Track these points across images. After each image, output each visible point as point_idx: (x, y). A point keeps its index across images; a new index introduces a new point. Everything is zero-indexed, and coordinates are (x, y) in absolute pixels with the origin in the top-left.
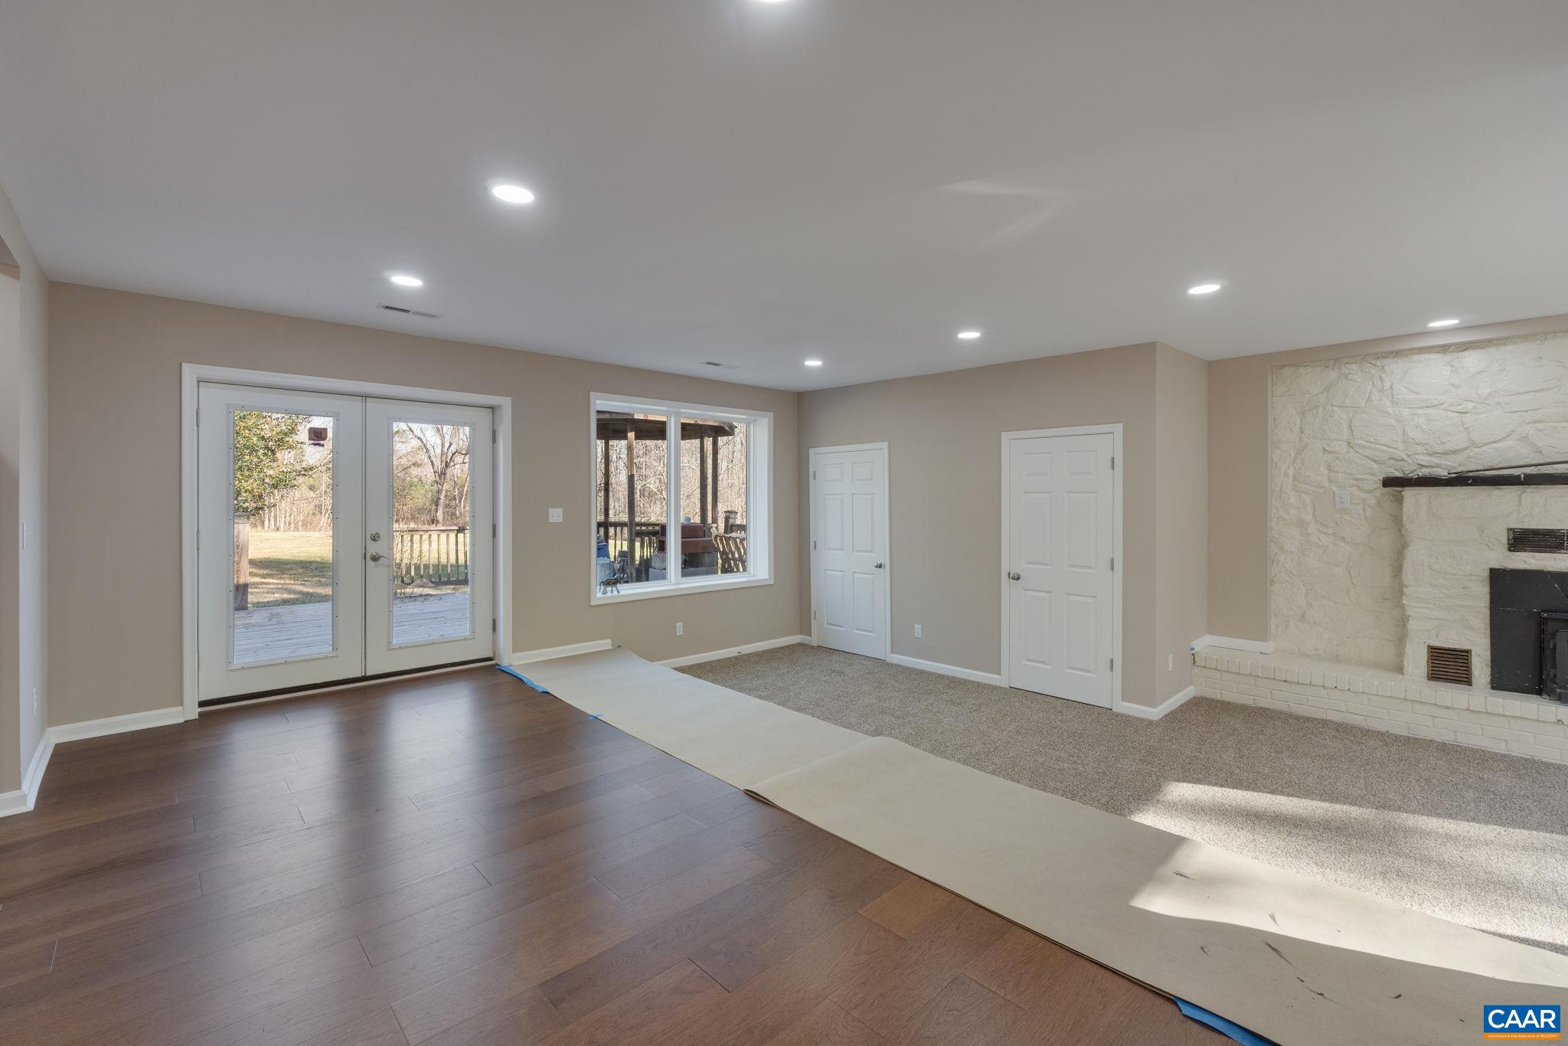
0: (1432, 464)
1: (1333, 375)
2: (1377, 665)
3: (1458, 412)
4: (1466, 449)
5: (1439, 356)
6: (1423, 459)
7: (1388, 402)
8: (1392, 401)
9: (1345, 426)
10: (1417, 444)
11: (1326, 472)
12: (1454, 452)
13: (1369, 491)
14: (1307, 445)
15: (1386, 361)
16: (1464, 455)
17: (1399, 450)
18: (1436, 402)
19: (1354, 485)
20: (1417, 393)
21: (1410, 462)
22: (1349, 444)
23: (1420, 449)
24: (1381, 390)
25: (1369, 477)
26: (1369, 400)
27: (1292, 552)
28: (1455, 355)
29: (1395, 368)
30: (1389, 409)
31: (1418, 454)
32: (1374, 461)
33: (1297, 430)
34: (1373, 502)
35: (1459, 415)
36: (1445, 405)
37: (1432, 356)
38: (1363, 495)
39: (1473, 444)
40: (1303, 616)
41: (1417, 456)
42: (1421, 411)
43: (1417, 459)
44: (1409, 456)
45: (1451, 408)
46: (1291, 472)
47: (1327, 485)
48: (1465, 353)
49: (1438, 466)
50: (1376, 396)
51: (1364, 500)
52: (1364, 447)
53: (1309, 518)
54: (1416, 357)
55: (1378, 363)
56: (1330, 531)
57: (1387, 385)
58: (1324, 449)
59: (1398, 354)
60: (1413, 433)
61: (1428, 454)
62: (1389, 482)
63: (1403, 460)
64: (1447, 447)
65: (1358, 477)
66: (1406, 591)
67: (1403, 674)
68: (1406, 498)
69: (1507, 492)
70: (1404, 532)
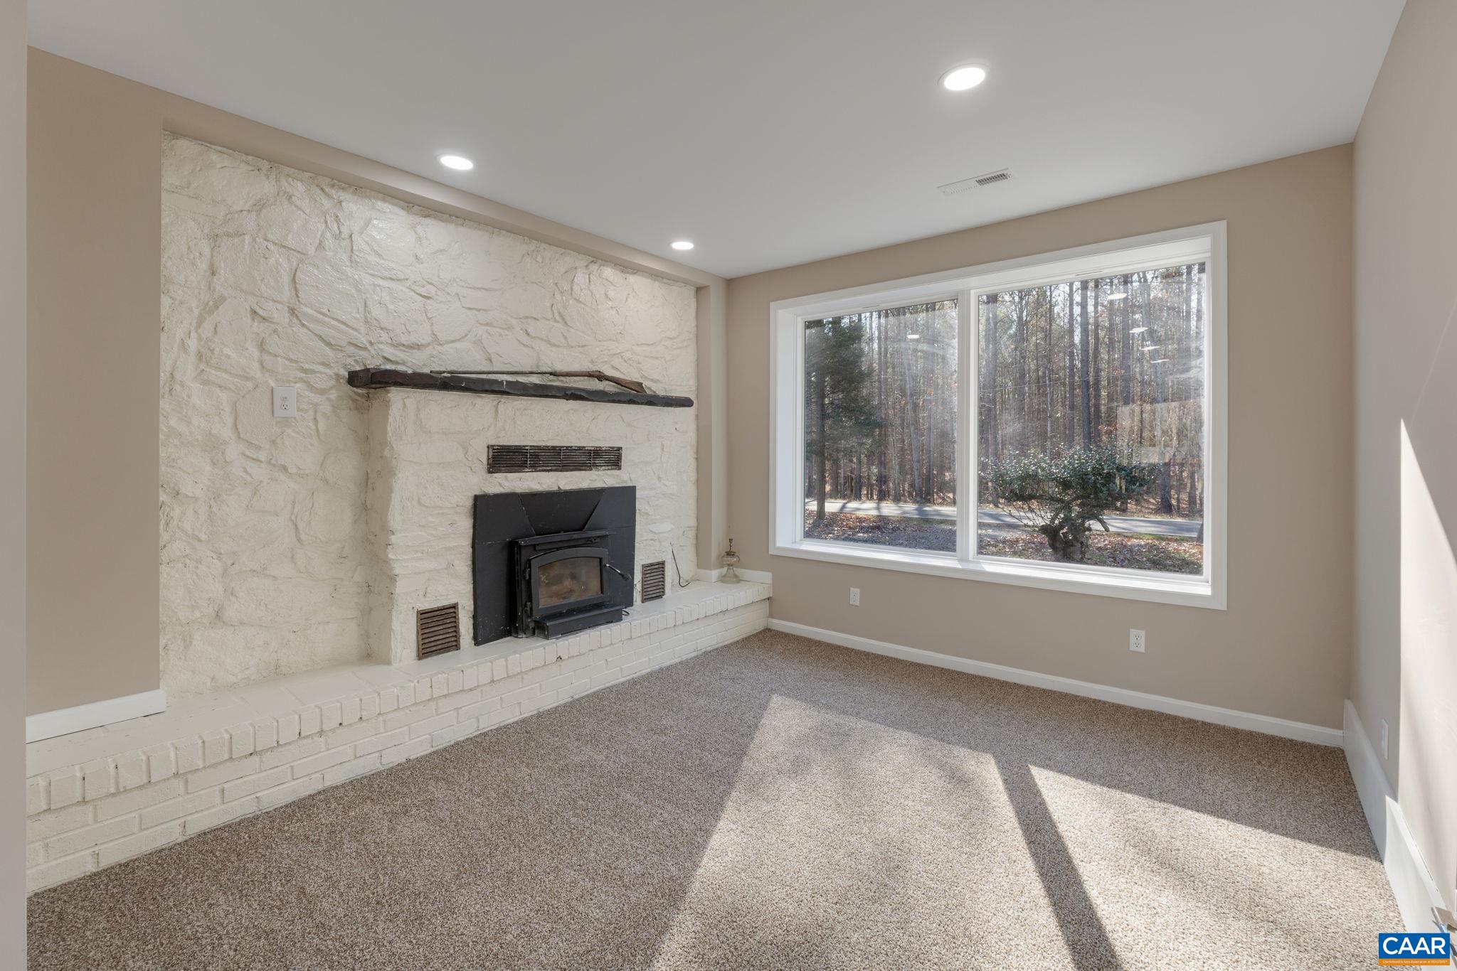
0: (398, 359)
1: (267, 187)
2: (336, 663)
3: (421, 295)
4: (429, 345)
5: (403, 213)
6: (389, 352)
7: (345, 257)
8: (351, 257)
9: (286, 279)
10: (382, 329)
11: (256, 353)
12: (418, 347)
13: (322, 392)
14: (223, 299)
15: (344, 196)
16: (428, 351)
17: (359, 333)
18: (401, 276)
19: (301, 380)
20: (380, 256)
21: (373, 352)
22: (292, 311)
23: (385, 337)
24: (338, 237)
25: (322, 369)
26: (321, 246)
27: (196, 499)
28: (418, 219)
29: (355, 208)
30: (348, 269)
31: (382, 343)
32: (329, 344)
33: (204, 266)
34: (326, 408)
35: (421, 299)
36: (408, 283)
37: (398, 209)
38: (316, 398)
39: (436, 340)
40: (218, 615)
41: (381, 346)
42: (381, 282)
43: (381, 350)
44: (371, 344)
45: (413, 287)
46: (193, 344)
47: (258, 375)
48: (428, 221)
49: (402, 361)
50: (329, 242)
51: (316, 405)
52: (317, 321)
53: (227, 433)
54: (381, 204)
55: (333, 192)
56: (262, 456)
57: (345, 234)
58: (254, 312)
59: (358, 190)
60: (376, 312)
61: (392, 345)
62: (354, 379)
63: (365, 349)
64: (413, 339)
65: (307, 366)
66: (393, 539)
67: (386, 661)
68: (387, 405)
69: (485, 402)
70: (387, 453)
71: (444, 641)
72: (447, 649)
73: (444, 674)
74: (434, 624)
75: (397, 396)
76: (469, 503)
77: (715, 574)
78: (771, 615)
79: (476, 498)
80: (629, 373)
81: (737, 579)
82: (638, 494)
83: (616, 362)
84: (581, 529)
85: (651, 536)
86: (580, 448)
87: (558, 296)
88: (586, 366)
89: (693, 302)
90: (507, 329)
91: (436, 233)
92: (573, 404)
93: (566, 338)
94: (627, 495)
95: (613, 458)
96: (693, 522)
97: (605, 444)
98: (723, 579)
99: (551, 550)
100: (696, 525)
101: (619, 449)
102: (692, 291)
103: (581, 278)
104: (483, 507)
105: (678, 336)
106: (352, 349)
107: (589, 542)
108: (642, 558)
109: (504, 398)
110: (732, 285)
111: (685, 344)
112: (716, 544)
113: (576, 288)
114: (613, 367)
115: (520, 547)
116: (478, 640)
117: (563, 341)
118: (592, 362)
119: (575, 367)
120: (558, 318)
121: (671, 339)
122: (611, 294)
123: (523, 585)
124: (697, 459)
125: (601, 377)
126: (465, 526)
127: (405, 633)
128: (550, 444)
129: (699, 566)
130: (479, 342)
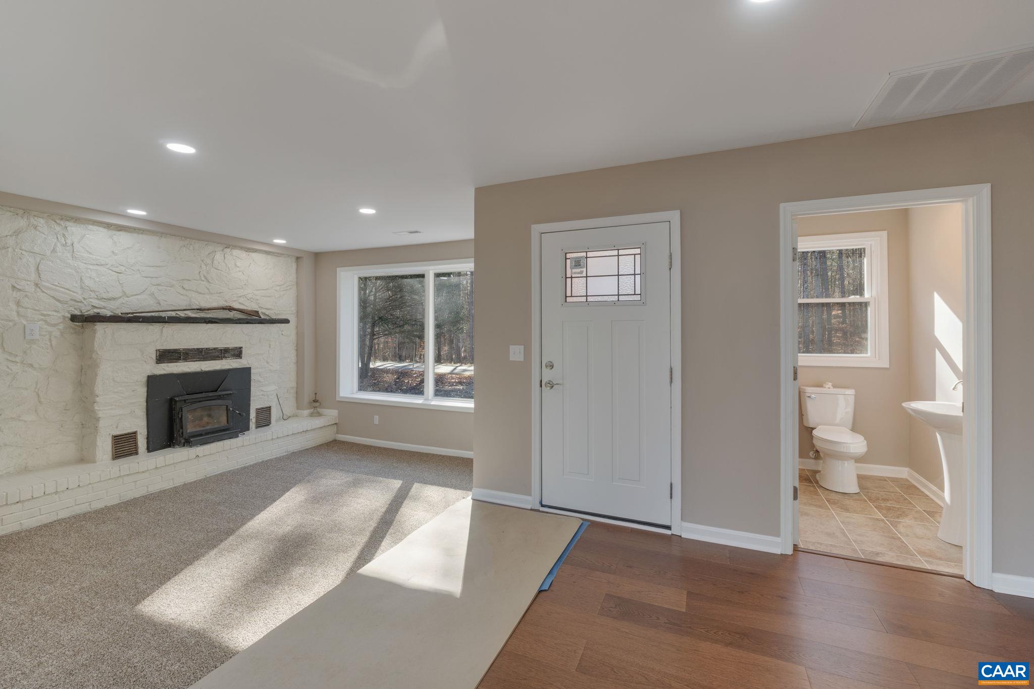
0: (100, 306)
1: (22, 222)
3: (115, 272)
4: (121, 297)
5: (105, 230)
6: (95, 302)
7: (68, 255)
8: (72, 255)
9: (33, 269)
10: (91, 291)
11: (15, 307)
12: (114, 299)
13: (55, 325)
15: (68, 223)
16: (120, 301)
17: (78, 294)
18: (103, 263)
19: (41, 319)
20: (90, 253)
21: (86, 303)
22: (37, 285)
23: (93, 295)
24: (65, 245)
25: (55, 313)
26: (54, 251)
28: (114, 232)
29: (75, 231)
30: (69, 261)
31: (91, 298)
32: (59, 301)
34: (57, 333)
35: (117, 274)
36: (108, 266)
37: (101, 229)
38: (51, 328)
39: (125, 294)
41: (91, 300)
42: (91, 267)
43: (91, 302)
44: (84, 299)
45: (111, 268)
47: (16, 318)
48: (121, 233)
49: (104, 308)
50: (59, 248)
51: (50, 332)
52: (52, 289)
54: (90, 227)
56: (18, 359)
57: (69, 242)
58: (14, 287)
59: (77, 220)
60: (87, 282)
61: (98, 299)
62: (74, 318)
63: (81, 302)
64: (110, 295)
65: (45, 313)
66: (97, 399)
67: (94, 462)
68: (95, 332)
69: (156, 328)
70: (94, 356)
71: (128, 451)
72: (131, 455)
73: (127, 464)
74: (122, 442)
75: (100, 327)
76: (145, 379)
77: (306, 412)
78: (337, 433)
79: (149, 377)
80: (250, 306)
81: (319, 415)
82: (252, 371)
83: (242, 300)
84: (216, 391)
85: (262, 393)
86: (215, 349)
87: (203, 266)
88: (222, 303)
89: (294, 266)
90: (171, 287)
91: (125, 239)
92: (210, 325)
93: (208, 289)
94: (246, 372)
95: (237, 353)
96: (294, 384)
97: (231, 345)
98: (311, 415)
99: (195, 402)
100: (296, 386)
101: (241, 348)
102: (294, 260)
103: (218, 256)
104: (153, 382)
105: (284, 284)
106: (73, 303)
107: (219, 397)
108: (255, 404)
109: (166, 325)
110: (317, 256)
111: (289, 288)
112: (307, 397)
113: (215, 262)
114: (240, 303)
115: (176, 401)
116: (150, 449)
117: (207, 291)
118: (226, 301)
119: (214, 305)
120: (203, 279)
121: (279, 286)
122: (238, 264)
123: (178, 421)
124: (297, 350)
125: (231, 309)
126: (142, 391)
127: (104, 446)
128: (196, 347)
129: (298, 408)
130: (152, 294)
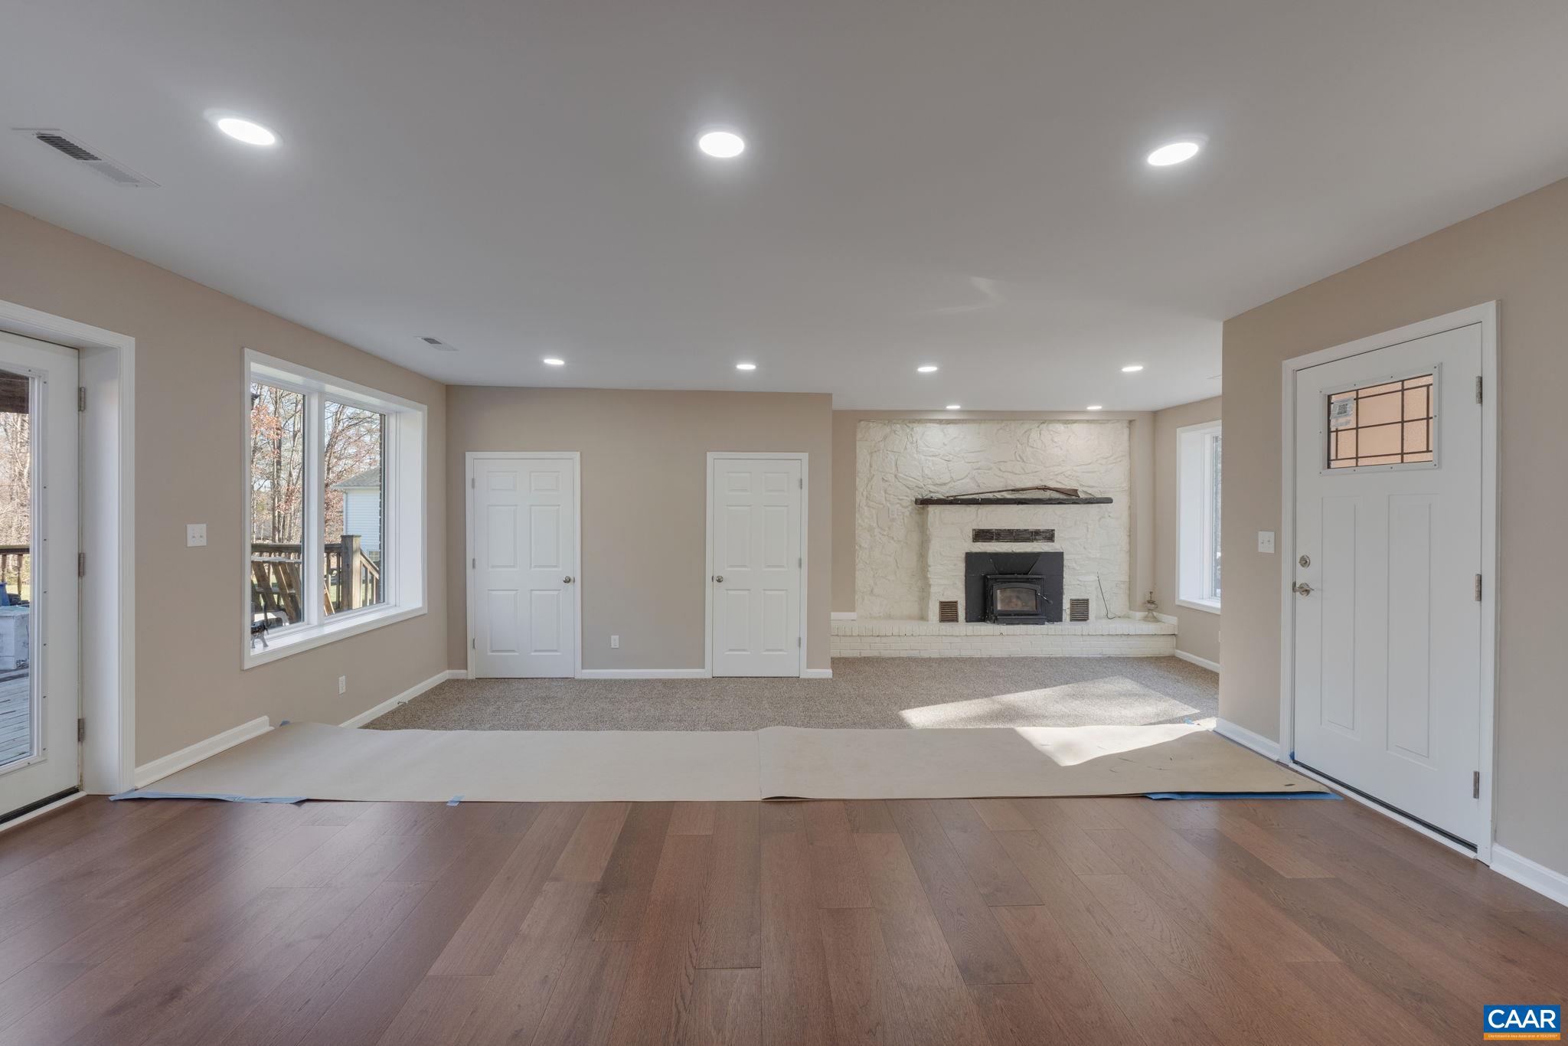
1: (887, 430)
2: (910, 618)
3: (946, 460)
5: (938, 425)
6: (932, 488)
7: (914, 451)
8: (917, 450)
9: (894, 464)
10: (929, 479)
11: (884, 494)
12: (945, 484)
13: (906, 507)
14: (874, 475)
15: (915, 425)
16: (948, 486)
17: (920, 482)
18: (937, 454)
19: (898, 503)
20: (928, 447)
21: (925, 489)
22: (896, 476)
23: (930, 482)
24: (912, 443)
25: (906, 498)
26: (906, 449)
27: (866, 548)
28: (945, 426)
29: (919, 429)
30: (915, 455)
31: (928, 485)
32: (908, 488)
33: (868, 465)
34: (907, 514)
35: (947, 462)
36: (941, 456)
37: (935, 425)
38: (904, 510)
39: (952, 480)
40: (872, 591)
42: (930, 458)
43: (929, 488)
44: (924, 486)
45: (943, 458)
46: (865, 493)
47: (884, 502)
48: (949, 426)
49: (938, 492)
50: (909, 446)
51: (903, 513)
52: (905, 479)
53: (875, 525)
54: (929, 425)
55: (908, 424)
56: (885, 533)
57: (914, 439)
58: (883, 479)
59: (919, 421)
60: (927, 471)
61: (933, 485)
62: (917, 502)
63: (922, 488)
64: (942, 481)
65: (901, 498)
66: (930, 569)
67: (928, 621)
68: (928, 512)
69: (973, 508)
70: (928, 533)
71: (951, 617)
72: (953, 621)
73: (948, 627)
74: (946, 609)
75: (931, 508)
76: (964, 556)
77: (1140, 615)
78: (1177, 648)
79: (967, 553)
80: (1068, 484)
81: (1156, 620)
82: (1065, 556)
83: (1059, 478)
84: (1027, 574)
85: (1078, 582)
86: (1025, 530)
87: (1019, 445)
88: (1038, 483)
89: (1126, 431)
90: (989, 470)
91: (952, 430)
92: (1021, 506)
93: (1023, 469)
94: (1058, 557)
95: (1049, 536)
96: (1125, 578)
97: (1042, 527)
98: (1145, 619)
99: (1005, 582)
100: (1128, 580)
101: (1053, 530)
102: (1126, 424)
103: (1034, 434)
104: (971, 559)
105: (1111, 456)
106: (917, 489)
107: (1028, 581)
108: (1069, 594)
109: (981, 506)
110: (1156, 417)
111: (1119, 460)
112: (1141, 596)
113: (1030, 440)
114: (1057, 482)
115: (988, 579)
116: (969, 620)
117: (1022, 471)
118: (1041, 480)
119: (1029, 485)
120: (1019, 459)
121: (1106, 458)
122: (1056, 440)
123: (989, 597)
124: (1130, 536)
125: (1045, 489)
126: (962, 566)
127: (934, 611)
128: (1007, 528)
129: (1130, 608)
130: (973, 478)
